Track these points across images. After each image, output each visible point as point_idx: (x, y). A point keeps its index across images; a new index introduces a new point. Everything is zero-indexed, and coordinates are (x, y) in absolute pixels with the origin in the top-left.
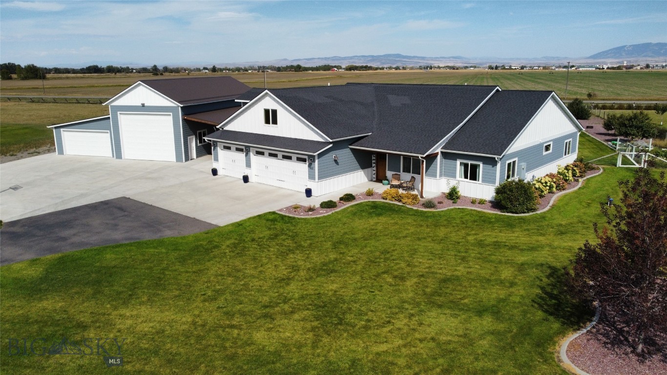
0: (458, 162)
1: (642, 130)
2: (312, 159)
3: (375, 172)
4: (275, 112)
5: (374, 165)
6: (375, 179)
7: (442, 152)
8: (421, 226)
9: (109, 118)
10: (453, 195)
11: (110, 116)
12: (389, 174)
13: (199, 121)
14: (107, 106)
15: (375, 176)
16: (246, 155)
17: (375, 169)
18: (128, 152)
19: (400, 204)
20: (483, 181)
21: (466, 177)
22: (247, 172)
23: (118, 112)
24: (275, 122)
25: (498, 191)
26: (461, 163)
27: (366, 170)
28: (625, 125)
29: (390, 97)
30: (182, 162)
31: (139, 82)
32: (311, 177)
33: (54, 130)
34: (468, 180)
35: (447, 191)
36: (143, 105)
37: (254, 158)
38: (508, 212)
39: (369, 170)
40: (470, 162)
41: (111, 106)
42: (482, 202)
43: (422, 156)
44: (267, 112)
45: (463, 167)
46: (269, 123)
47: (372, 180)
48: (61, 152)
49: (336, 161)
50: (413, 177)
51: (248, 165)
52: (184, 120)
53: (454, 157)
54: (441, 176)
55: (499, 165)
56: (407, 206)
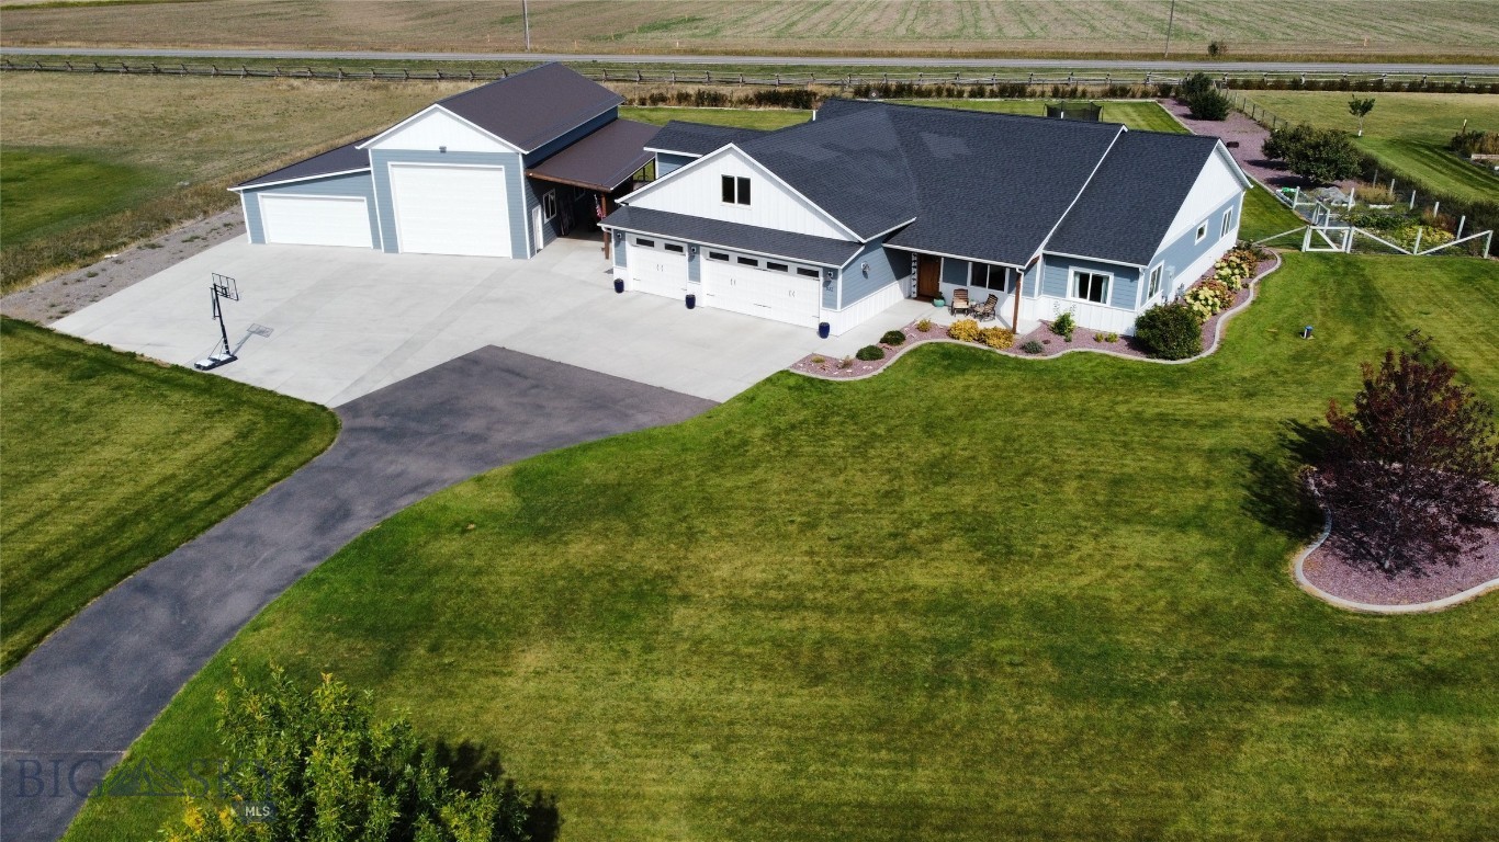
0: (1072, 270)
1: (1336, 166)
3: (915, 283)
4: (745, 184)
5: (914, 270)
6: (915, 295)
7: (1044, 255)
8: (1039, 390)
9: (369, 172)
10: (1062, 326)
11: (371, 168)
12: (946, 288)
13: (559, 181)
14: (365, 151)
15: (915, 290)
16: (691, 258)
17: (915, 277)
18: (410, 239)
19: (985, 348)
20: (1114, 303)
21: (1083, 294)
22: (692, 289)
23: (389, 163)
24: (745, 198)
25: (1141, 323)
26: (1076, 273)
27: (902, 280)
28: (1306, 157)
29: (927, 137)
30: (525, 257)
31: (436, 105)
33: (242, 195)
34: (1087, 301)
35: (1053, 318)
36: (443, 150)
37: (707, 266)
38: (1159, 358)
39: (907, 279)
40: (1092, 272)
41: (373, 151)
42: (1110, 339)
43: (1021, 267)
44: (728, 182)
45: (1078, 280)
46: (733, 202)
47: (909, 297)
48: (259, 237)
49: (865, 273)
50: (992, 296)
51: (695, 275)
52: (528, 178)
53: (1065, 263)
54: (1040, 293)
55: (1142, 279)
56: (998, 351)
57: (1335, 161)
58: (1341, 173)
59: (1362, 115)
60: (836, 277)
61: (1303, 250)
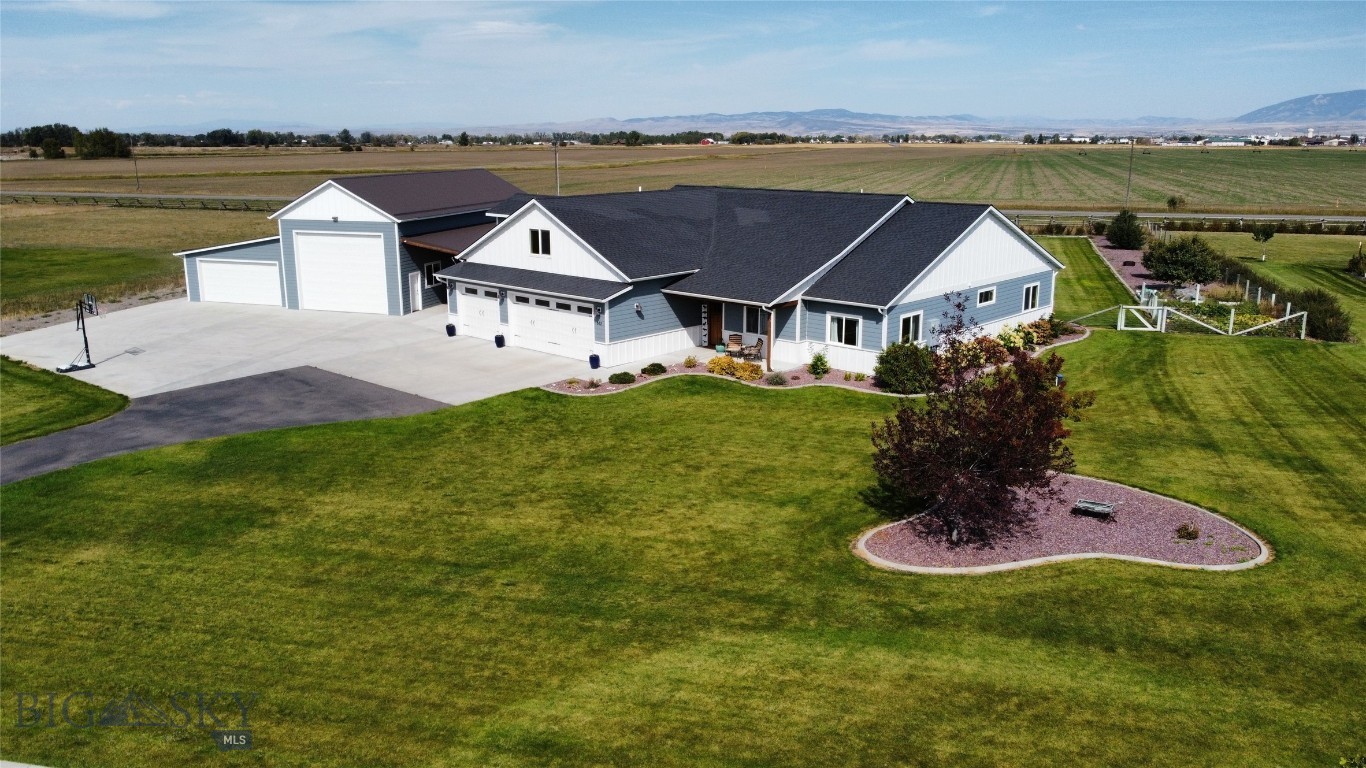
0: (829, 316)
1: (1193, 270)
2: (600, 308)
3: (706, 332)
4: (546, 234)
5: (704, 321)
6: (706, 344)
7: (804, 301)
9: (278, 241)
10: (818, 367)
11: (280, 237)
12: (726, 334)
13: (427, 247)
14: (275, 221)
15: (706, 339)
16: (501, 303)
17: (706, 327)
18: (309, 299)
19: (733, 379)
20: (864, 345)
21: (840, 340)
22: (502, 330)
23: (294, 231)
24: (547, 250)
25: (882, 360)
26: (833, 319)
27: (692, 328)
29: (738, 210)
30: (399, 314)
31: (330, 181)
32: (599, 337)
33: (185, 260)
34: (843, 344)
35: (810, 360)
36: (335, 220)
37: (513, 307)
38: (892, 392)
39: (698, 328)
40: (844, 317)
41: (283, 221)
42: (860, 378)
43: (766, 305)
44: (534, 233)
45: (836, 325)
46: (538, 252)
47: (701, 346)
48: (196, 297)
49: (639, 313)
50: (759, 339)
51: (504, 319)
52: (402, 245)
53: (822, 308)
54: (803, 337)
55: (885, 321)
56: (743, 382)
57: (1192, 264)
58: (1201, 277)
59: (1266, 240)
60: (603, 312)
61: (1119, 329)
